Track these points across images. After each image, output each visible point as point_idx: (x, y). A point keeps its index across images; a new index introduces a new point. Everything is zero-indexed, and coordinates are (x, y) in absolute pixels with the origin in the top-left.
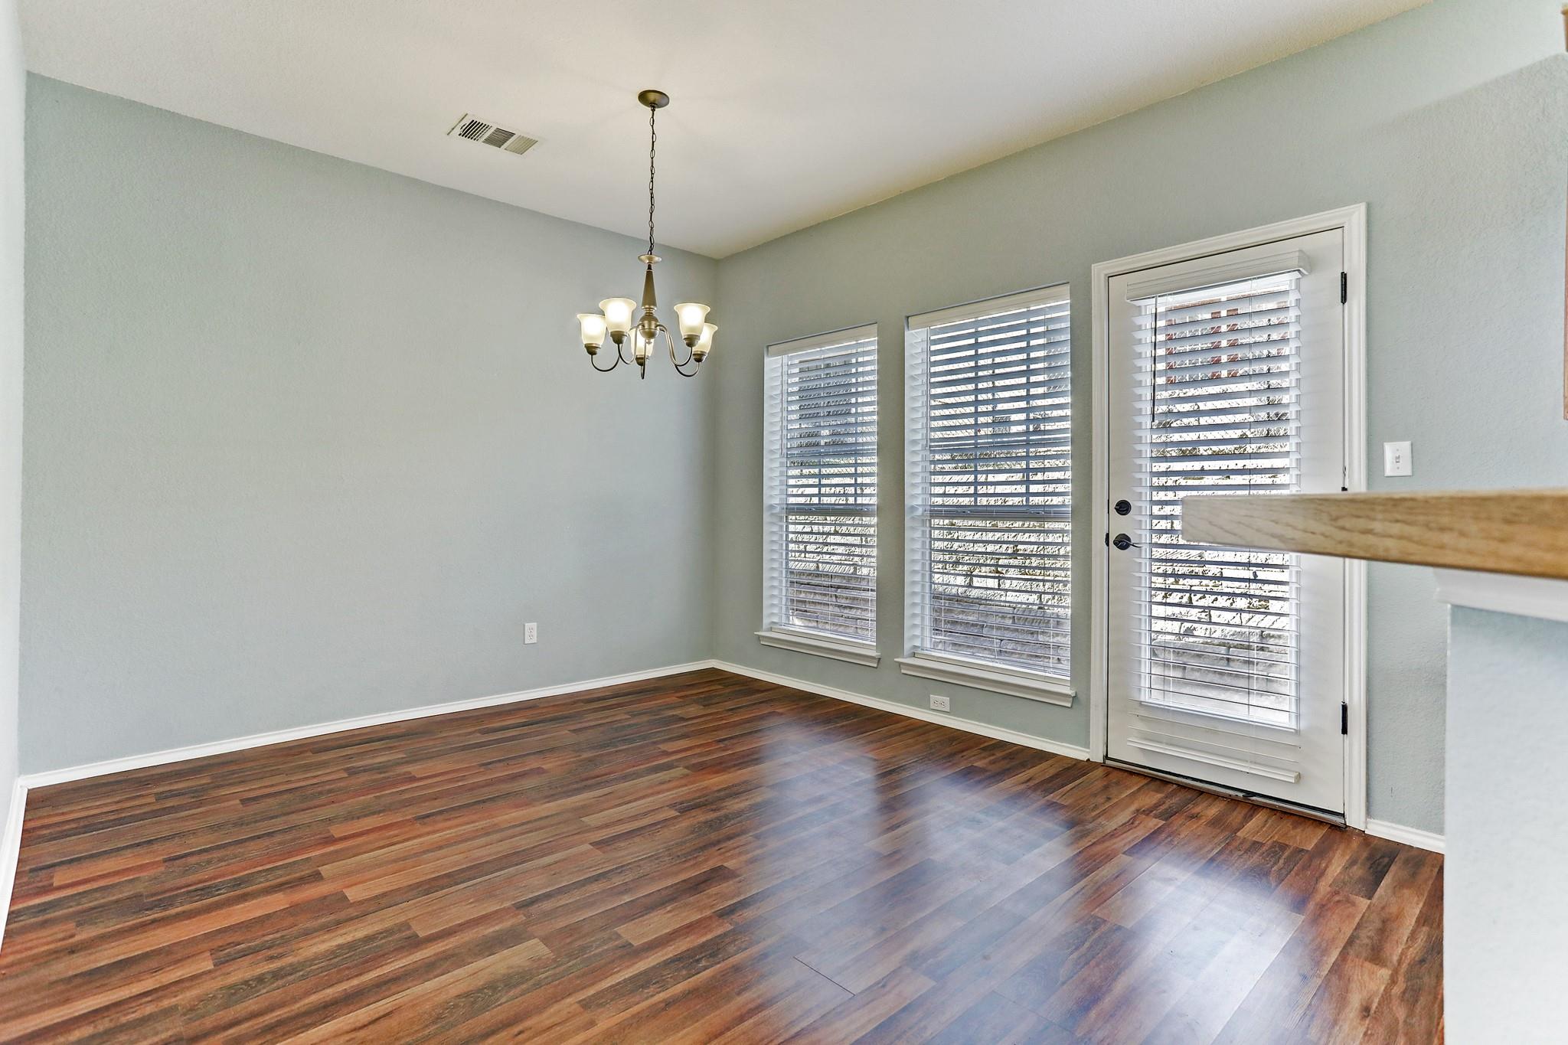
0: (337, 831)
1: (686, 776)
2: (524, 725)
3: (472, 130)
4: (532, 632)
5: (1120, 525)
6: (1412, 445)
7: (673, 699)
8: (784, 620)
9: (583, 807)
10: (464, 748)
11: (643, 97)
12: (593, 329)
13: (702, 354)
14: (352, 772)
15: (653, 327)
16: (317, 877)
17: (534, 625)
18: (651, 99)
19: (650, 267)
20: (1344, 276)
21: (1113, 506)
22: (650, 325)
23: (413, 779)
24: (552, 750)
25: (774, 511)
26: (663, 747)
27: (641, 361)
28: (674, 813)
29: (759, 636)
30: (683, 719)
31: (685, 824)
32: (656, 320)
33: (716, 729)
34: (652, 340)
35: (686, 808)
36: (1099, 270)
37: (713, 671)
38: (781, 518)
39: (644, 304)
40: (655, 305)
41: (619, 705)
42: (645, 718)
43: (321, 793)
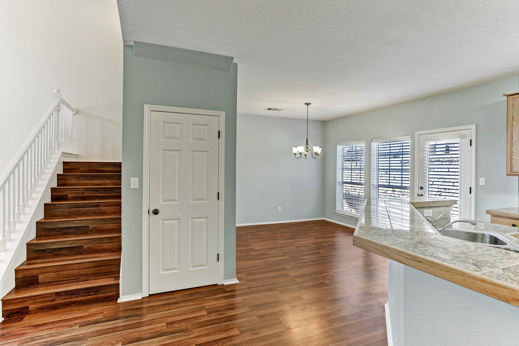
0: (250, 241)
1: (314, 239)
2: (279, 228)
3: (270, 109)
4: (280, 208)
5: (421, 192)
6: (485, 179)
7: (313, 225)
8: (342, 209)
9: (293, 242)
10: (267, 231)
11: (306, 104)
12: (295, 150)
13: (319, 154)
14: (248, 233)
15: (308, 150)
16: (249, 246)
17: (280, 207)
18: (308, 104)
19: (307, 138)
20: (471, 140)
21: (419, 187)
22: (307, 149)
23: (259, 235)
24: (286, 233)
25: (340, 183)
26: (310, 234)
27: (305, 155)
28: (311, 244)
29: (335, 213)
30: (314, 229)
31: (313, 246)
32: (308, 148)
33: (322, 232)
34: (308, 152)
35: (314, 244)
36: (417, 133)
37: (323, 220)
38: (341, 184)
39: (306, 145)
40: (308, 145)
41: (300, 226)
42: (305, 229)
43: (244, 235)
